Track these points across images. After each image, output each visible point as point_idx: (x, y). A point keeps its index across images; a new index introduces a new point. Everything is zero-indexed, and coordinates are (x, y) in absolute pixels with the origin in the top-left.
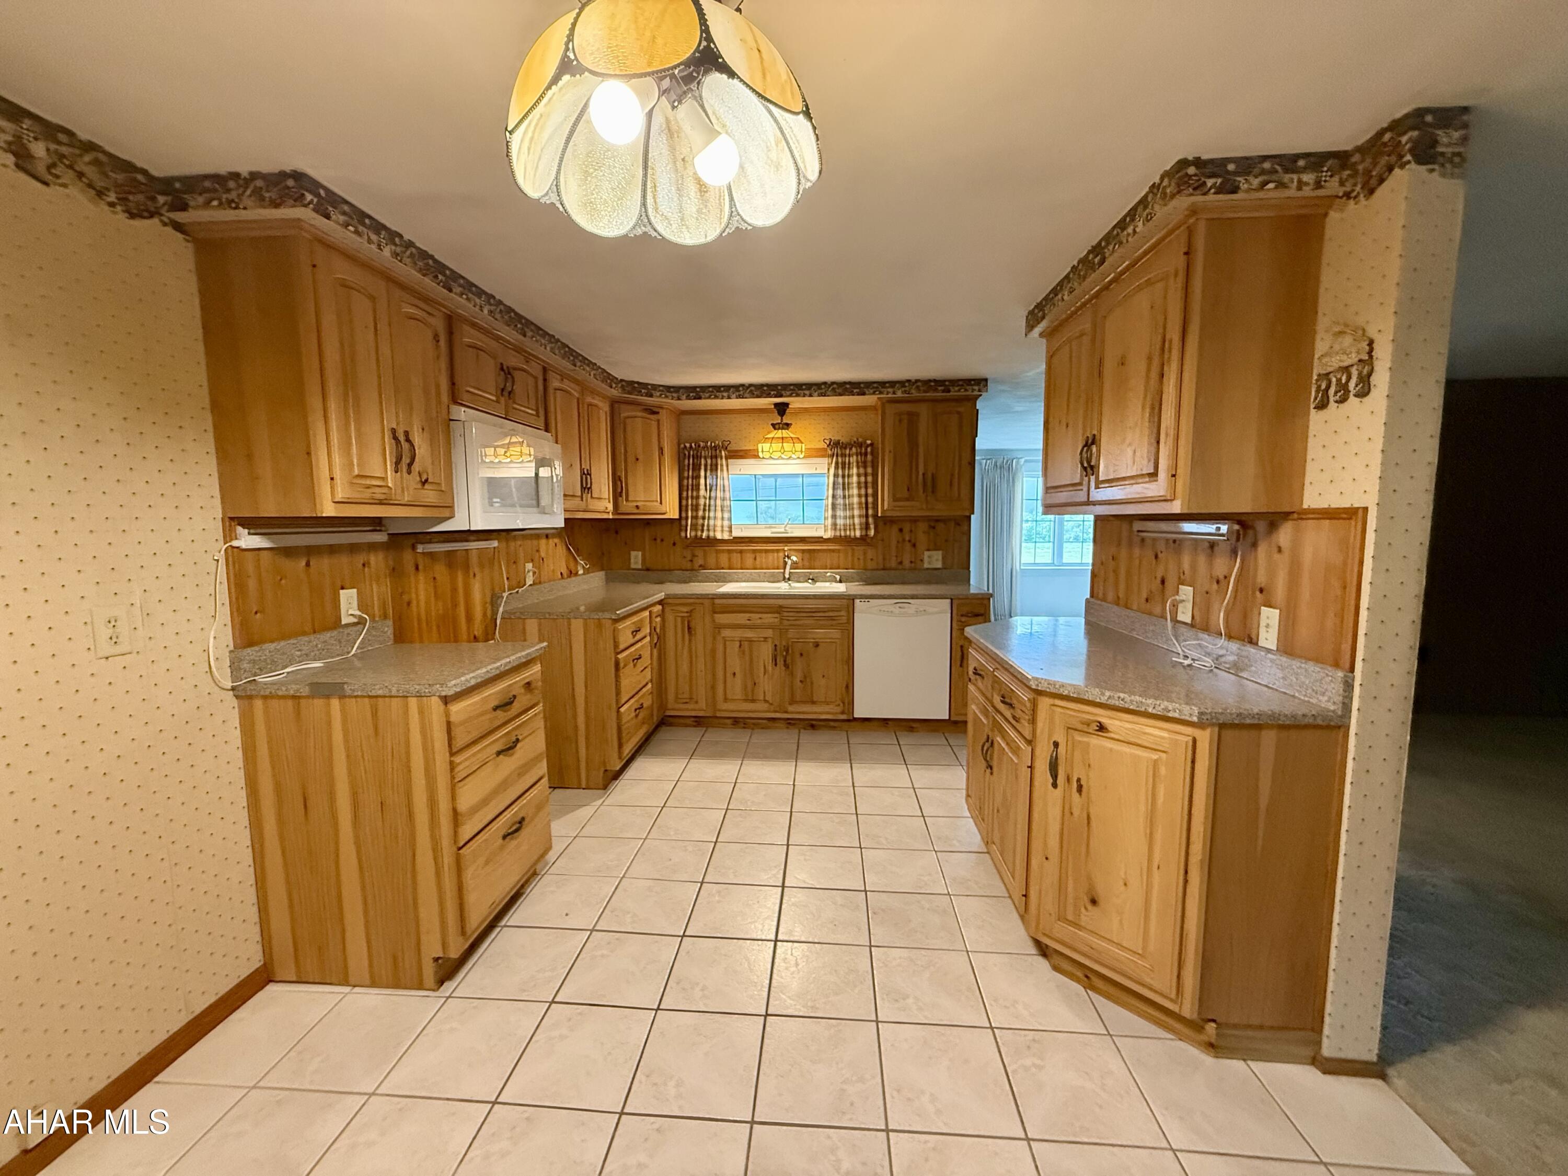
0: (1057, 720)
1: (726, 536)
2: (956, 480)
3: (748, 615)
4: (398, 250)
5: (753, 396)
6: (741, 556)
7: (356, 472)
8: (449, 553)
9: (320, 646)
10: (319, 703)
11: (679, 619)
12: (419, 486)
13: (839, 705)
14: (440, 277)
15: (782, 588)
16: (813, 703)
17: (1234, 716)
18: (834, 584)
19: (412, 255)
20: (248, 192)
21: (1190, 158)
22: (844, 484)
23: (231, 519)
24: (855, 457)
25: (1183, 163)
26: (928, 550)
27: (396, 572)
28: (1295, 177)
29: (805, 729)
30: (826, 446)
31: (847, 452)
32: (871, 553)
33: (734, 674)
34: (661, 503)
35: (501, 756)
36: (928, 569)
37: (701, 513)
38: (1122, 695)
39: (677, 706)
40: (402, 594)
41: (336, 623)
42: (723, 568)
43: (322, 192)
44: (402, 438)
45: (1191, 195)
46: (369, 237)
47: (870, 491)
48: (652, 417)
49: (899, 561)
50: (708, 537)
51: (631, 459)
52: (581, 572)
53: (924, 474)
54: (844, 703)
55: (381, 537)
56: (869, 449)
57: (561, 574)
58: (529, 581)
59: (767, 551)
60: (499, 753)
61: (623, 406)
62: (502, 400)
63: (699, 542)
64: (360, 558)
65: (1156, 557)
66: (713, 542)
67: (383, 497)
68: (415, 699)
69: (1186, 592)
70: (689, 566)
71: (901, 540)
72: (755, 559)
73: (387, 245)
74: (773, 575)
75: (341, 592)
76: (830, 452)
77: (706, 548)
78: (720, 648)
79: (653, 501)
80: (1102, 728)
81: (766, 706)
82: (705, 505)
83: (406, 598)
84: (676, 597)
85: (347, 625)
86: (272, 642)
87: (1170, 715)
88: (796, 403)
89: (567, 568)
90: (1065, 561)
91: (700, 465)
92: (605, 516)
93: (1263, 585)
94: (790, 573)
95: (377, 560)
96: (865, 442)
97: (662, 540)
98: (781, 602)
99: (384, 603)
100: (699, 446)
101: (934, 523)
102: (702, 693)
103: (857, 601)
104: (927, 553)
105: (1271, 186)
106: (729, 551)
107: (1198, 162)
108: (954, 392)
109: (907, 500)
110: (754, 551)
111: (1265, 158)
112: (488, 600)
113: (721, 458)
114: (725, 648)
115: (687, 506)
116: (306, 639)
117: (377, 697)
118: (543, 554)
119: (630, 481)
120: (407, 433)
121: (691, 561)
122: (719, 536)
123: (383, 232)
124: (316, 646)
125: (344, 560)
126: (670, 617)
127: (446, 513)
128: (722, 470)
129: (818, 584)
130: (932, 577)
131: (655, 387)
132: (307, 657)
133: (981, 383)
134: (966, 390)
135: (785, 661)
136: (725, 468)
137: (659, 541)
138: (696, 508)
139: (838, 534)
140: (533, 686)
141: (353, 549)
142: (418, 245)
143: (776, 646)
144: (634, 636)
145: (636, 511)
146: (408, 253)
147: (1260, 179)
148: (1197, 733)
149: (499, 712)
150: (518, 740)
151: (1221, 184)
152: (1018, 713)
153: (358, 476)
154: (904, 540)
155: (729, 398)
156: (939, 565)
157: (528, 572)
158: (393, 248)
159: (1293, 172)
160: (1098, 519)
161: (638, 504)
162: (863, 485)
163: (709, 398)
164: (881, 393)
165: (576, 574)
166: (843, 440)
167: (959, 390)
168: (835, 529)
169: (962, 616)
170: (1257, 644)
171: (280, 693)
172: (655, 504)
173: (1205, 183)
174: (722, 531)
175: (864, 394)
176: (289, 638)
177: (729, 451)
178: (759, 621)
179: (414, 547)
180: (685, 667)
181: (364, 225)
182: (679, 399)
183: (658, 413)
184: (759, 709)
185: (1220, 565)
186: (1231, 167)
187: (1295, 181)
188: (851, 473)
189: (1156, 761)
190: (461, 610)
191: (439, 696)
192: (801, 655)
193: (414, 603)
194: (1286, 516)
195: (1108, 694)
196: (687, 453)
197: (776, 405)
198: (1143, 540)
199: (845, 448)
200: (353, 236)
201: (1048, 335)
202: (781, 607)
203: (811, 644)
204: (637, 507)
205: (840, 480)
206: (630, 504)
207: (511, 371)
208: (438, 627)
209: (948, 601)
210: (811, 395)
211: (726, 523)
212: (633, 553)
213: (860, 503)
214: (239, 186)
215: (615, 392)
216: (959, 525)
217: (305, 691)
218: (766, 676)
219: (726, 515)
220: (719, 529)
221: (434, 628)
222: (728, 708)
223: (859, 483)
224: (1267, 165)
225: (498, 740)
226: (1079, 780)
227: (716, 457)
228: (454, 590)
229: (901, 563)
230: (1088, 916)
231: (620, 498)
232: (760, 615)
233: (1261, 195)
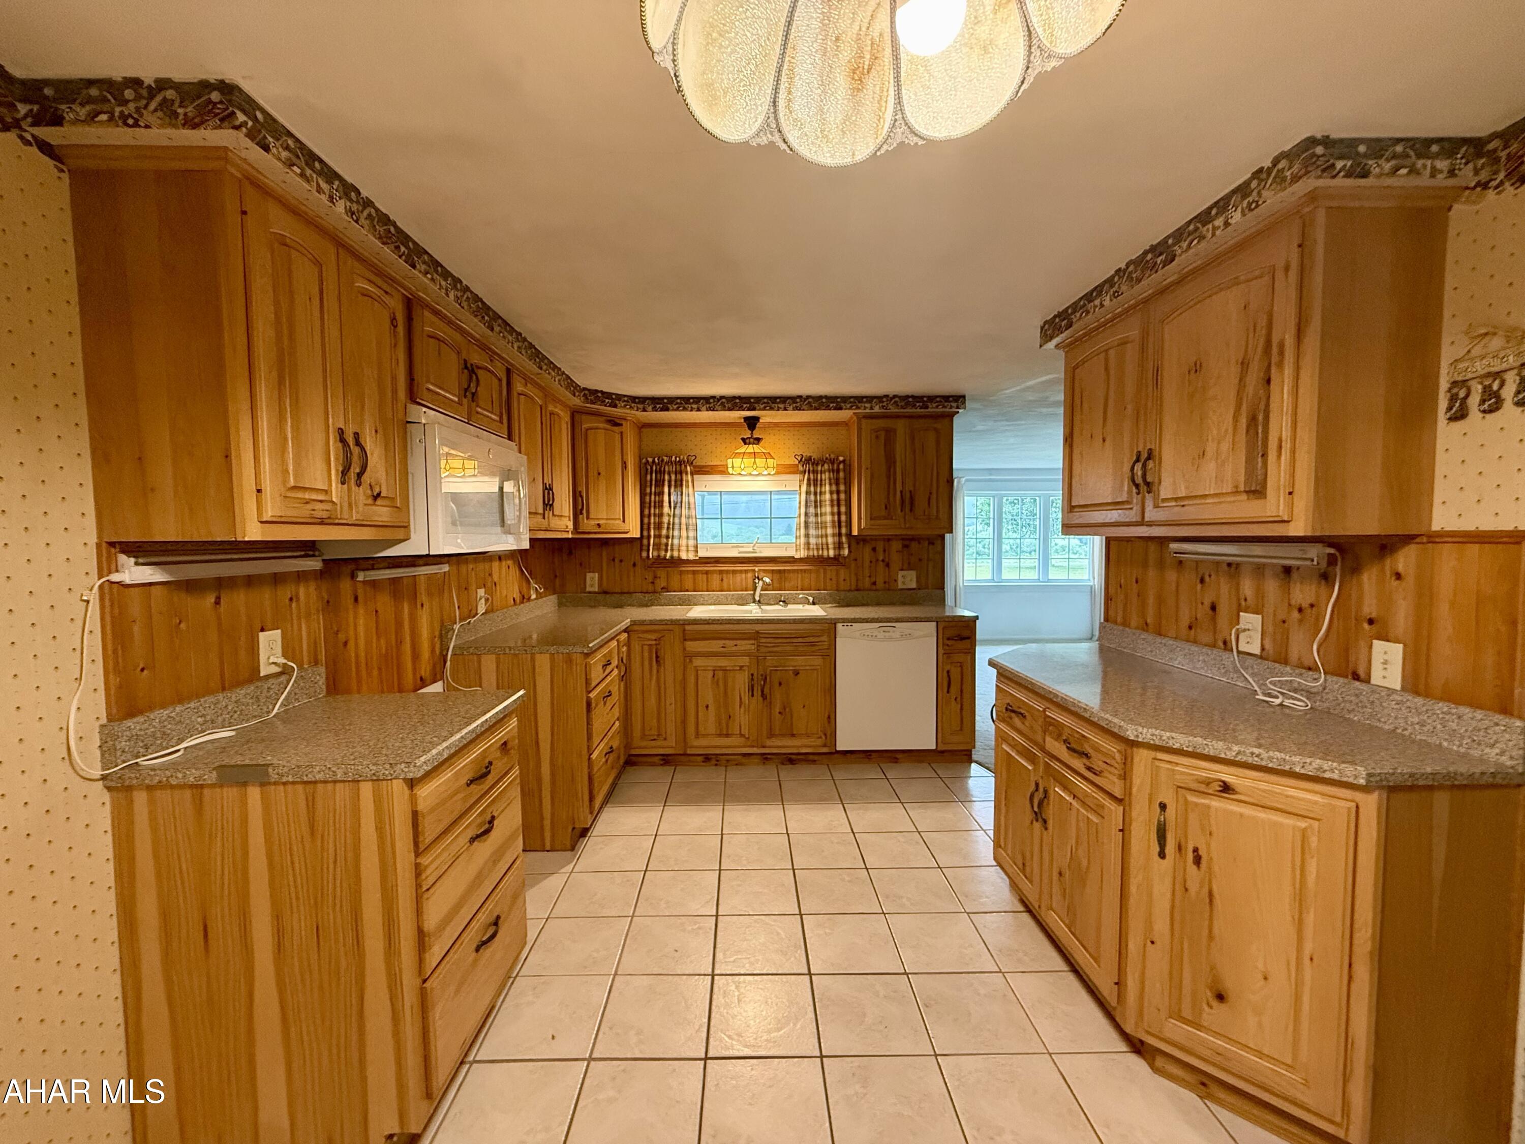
0: (1163, 777)
1: (691, 556)
2: (934, 496)
3: (722, 642)
4: (355, 207)
5: (724, 408)
6: (707, 578)
7: (292, 483)
8: (394, 581)
9: (230, 707)
10: (230, 793)
11: (646, 648)
12: (370, 501)
13: (820, 737)
14: (403, 249)
15: (753, 611)
16: (793, 735)
17: (1406, 776)
18: (807, 607)
19: (369, 216)
20: (153, 105)
21: (1319, 136)
22: (816, 502)
23: (112, 544)
24: (827, 474)
25: (1312, 141)
26: (902, 570)
27: (330, 606)
28: (1429, 163)
29: (783, 764)
30: (797, 462)
31: (819, 468)
32: (843, 572)
33: (707, 707)
34: (624, 521)
35: (476, 843)
36: (902, 589)
37: (664, 532)
38: (1256, 751)
39: (644, 744)
40: (337, 633)
41: (254, 675)
42: (687, 591)
43: (259, 116)
44: (351, 441)
45: (1320, 177)
46: (318, 185)
47: (843, 509)
48: (616, 429)
49: (873, 580)
50: (672, 557)
51: (592, 473)
52: (533, 597)
53: (901, 492)
54: (825, 735)
55: (314, 564)
56: (841, 466)
57: (514, 599)
58: (482, 609)
59: (734, 572)
60: (472, 840)
61: (584, 417)
62: (465, 401)
63: (661, 562)
64: (285, 592)
65: (1202, 581)
66: (677, 562)
67: (325, 515)
68: (370, 783)
69: (1251, 621)
70: (651, 588)
71: (874, 560)
72: (722, 580)
73: (340, 198)
74: (741, 597)
75: (261, 634)
76: (801, 468)
77: (669, 569)
78: (691, 679)
79: (615, 519)
80: (1226, 788)
81: (743, 739)
82: (669, 524)
83: (342, 637)
84: (642, 623)
85: (268, 677)
86: (163, 706)
87: (1327, 775)
88: (767, 417)
89: (520, 592)
90: (1004, 577)
91: (664, 480)
92: (565, 536)
93: (1374, 615)
94: (761, 595)
95: (307, 593)
96: (837, 459)
97: (621, 561)
98: (758, 627)
99: (315, 643)
100: (663, 460)
101: (907, 541)
102: (671, 728)
103: (839, 626)
104: (901, 573)
105: (1404, 171)
106: (694, 572)
107: (1326, 141)
108: (932, 409)
109: (885, 518)
110: (721, 572)
111: (1399, 141)
112: (437, 633)
113: (687, 474)
114: (697, 679)
115: (649, 523)
116: (211, 699)
117: (315, 782)
118: (496, 578)
119: (592, 497)
120: (356, 436)
121: (653, 583)
122: (684, 556)
123: (337, 183)
124: (226, 707)
125: (265, 596)
126: (636, 647)
127: (400, 534)
128: (687, 487)
129: (790, 606)
130: (908, 598)
131: (619, 397)
132: (213, 724)
133: (959, 400)
134: (944, 407)
135: (762, 691)
136: (690, 484)
137: (617, 561)
138: (659, 526)
139: (811, 553)
140: (509, 746)
141: (277, 579)
142: (377, 205)
143: (752, 675)
144: (604, 671)
145: (598, 530)
146: (365, 213)
147: (1393, 162)
148: (1359, 796)
149: (473, 786)
150: (493, 818)
151: (1352, 166)
152: (1098, 764)
153: (295, 488)
154: (877, 560)
155: (699, 410)
156: (914, 585)
157: (480, 599)
158: (348, 204)
159: (1428, 158)
160: (1109, 541)
161: (601, 522)
162: (835, 503)
163: (677, 409)
164: (858, 408)
165: (529, 599)
166: (815, 456)
167: (937, 407)
168: (809, 549)
169: (948, 639)
170: (1367, 681)
171: (173, 782)
172: (617, 522)
173: (1333, 165)
174: (687, 551)
175: (841, 409)
176: (189, 699)
177: (694, 467)
178: (734, 648)
179: (353, 576)
180: (652, 701)
181: (313, 169)
182: (644, 410)
183: (621, 425)
184: (733, 744)
185: (1303, 593)
186: (1362, 149)
187: (1429, 166)
188: (823, 490)
189: (1304, 830)
190: (407, 647)
191: (404, 779)
192: (780, 684)
193: (351, 644)
194: (1409, 539)
195: (1236, 748)
196: (649, 467)
197: (747, 419)
198: (1181, 562)
199: (817, 465)
200: (298, 179)
201: (1068, 347)
202: (758, 632)
203: (791, 672)
204: (599, 525)
205: (812, 497)
206: (593, 522)
207: (476, 370)
208: (380, 669)
209: (934, 624)
210: (785, 409)
211: (691, 542)
212: (589, 576)
213: (833, 521)
214: (139, 97)
215: (577, 401)
216: (933, 544)
217: (211, 777)
218: (742, 710)
219: (691, 534)
220: (683, 548)
221: (375, 673)
222: (699, 745)
223: (832, 501)
224: (1399, 148)
225: (471, 823)
226: (1196, 850)
227: (681, 473)
228: (399, 624)
229: (874, 583)
230: (1214, 1014)
231: (581, 516)
232: (735, 642)
233: (1389, 181)
